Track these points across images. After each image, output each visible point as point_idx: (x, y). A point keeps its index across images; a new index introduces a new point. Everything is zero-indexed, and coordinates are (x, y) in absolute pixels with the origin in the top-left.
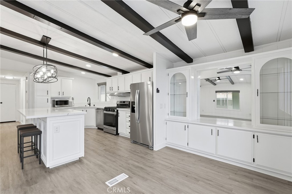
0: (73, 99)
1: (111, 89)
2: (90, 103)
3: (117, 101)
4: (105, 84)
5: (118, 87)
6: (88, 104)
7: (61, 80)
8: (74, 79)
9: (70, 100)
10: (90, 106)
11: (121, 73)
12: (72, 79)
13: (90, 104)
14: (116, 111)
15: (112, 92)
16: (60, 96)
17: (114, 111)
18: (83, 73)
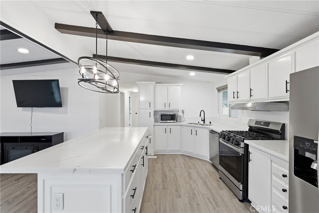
0: (183, 112)
1: (236, 95)
2: (204, 119)
3: (250, 120)
4: (225, 88)
5: (251, 90)
6: (202, 120)
7: (167, 87)
8: (182, 84)
9: (180, 114)
10: (204, 123)
11: (259, 57)
12: (180, 85)
13: (204, 121)
14: (242, 145)
15: (237, 101)
16: (167, 109)
17: (238, 145)
18: (193, 73)
